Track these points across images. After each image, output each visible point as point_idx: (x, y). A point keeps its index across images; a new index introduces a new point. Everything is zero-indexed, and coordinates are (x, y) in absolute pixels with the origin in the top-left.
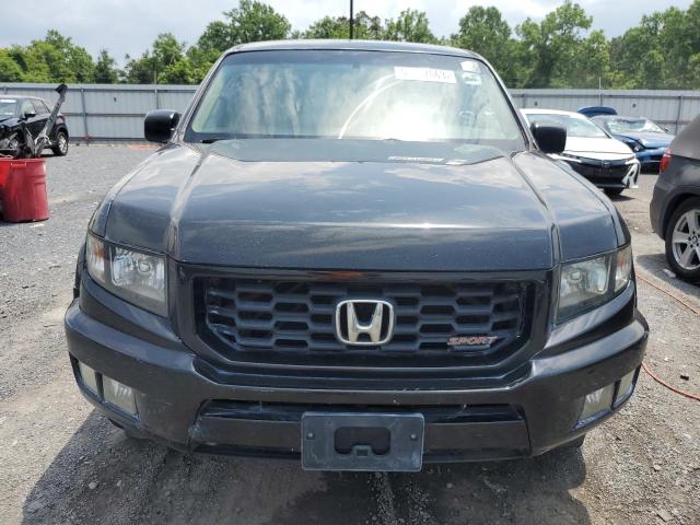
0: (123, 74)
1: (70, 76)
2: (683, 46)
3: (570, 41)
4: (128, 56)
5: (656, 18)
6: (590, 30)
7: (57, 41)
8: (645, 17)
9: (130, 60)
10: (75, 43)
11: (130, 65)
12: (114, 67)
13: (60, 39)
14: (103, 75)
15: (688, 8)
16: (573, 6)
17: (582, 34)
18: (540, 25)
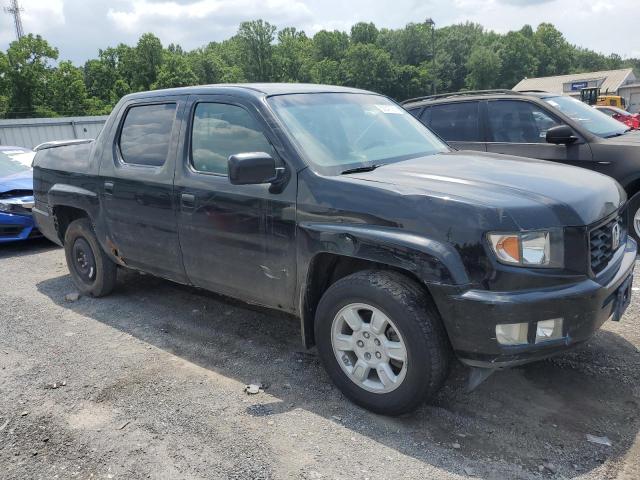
2: (141, 77)
3: (40, 69)
5: (111, 52)
6: (59, 60)
8: (101, 51)
15: (136, 46)
16: (35, 37)
17: (51, 63)
18: (5, 53)
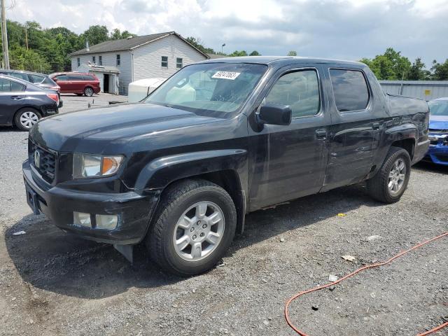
0: (428, 73)
1: (393, 75)
4: (435, 61)
7: (391, 55)
9: (436, 64)
10: (402, 55)
11: (436, 67)
12: (423, 69)
13: (394, 52)
14: (414, 74)
